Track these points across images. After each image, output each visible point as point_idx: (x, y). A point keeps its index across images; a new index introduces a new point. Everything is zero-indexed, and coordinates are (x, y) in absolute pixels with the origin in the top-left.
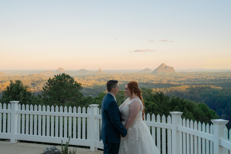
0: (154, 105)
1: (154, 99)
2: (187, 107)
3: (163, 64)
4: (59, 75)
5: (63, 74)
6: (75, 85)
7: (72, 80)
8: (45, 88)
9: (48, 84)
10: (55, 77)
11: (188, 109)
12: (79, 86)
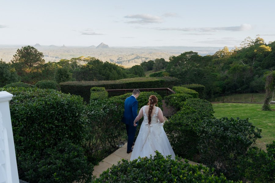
0: (93, 67)
1: (93, 63)
2: (113, 68)
3: (102, 43)
4: (25, 47)
5: (29, 46)
6: (38, 54)
7: (36, 51)
8: (15, 56)
9: (17, 53)
10: (22, 48)
11: (114, 69)
12: (41, 54)
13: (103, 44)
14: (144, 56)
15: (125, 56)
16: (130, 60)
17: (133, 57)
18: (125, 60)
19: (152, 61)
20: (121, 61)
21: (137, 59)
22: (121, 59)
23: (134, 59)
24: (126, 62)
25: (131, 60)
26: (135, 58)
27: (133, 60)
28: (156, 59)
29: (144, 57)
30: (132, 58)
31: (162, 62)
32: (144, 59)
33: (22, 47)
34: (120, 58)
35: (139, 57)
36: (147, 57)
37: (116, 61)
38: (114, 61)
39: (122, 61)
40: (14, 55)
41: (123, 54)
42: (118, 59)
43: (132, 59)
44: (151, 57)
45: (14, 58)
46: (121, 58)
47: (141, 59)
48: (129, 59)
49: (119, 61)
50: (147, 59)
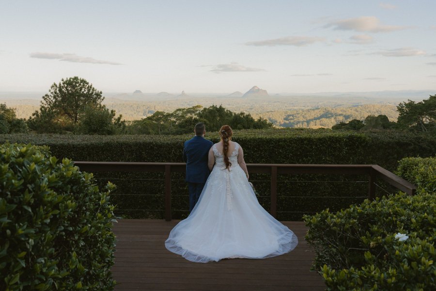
4: (68, 79)
5: (76, 78)
8: (45, 97)
9: (52, 91)
10: (62, 82)
12: (99, 95)
13: (256, 88)
14: (341, 113)
15: (301, 111)
16: (310, 120)
17: (318, 113)
18: (301, 119)
19: (359, 121)
20: (292, 121)
21: (327, 118)
22: (291, 119)
23: (319, 118)
24: (302, 124)
25: (312, 120)
26: (322, 117)
27: (318, 121)
28: (368, 117)
29: (340, 115)
30: (316, 116)
31: (381, 123)
32: (341, 119)
33: (63, 80)
34: (290, 115)
35: (331, 114)
36: (348, 113)
37: (282, 123)
38: (278, 121)
39: (293, 123)
40: (44, 95)
41: (295, 108)
42: (285, 119)
43: (316, 119)
44: (357, 113)
45: (44, 102)
46: (293, 116)
47: (335, 118)
48: (308, 118)
49: (287, 122)
50: (347, 117)
